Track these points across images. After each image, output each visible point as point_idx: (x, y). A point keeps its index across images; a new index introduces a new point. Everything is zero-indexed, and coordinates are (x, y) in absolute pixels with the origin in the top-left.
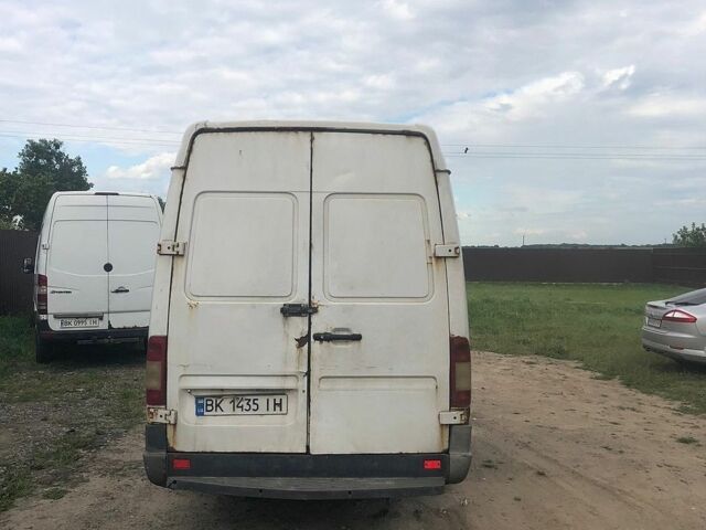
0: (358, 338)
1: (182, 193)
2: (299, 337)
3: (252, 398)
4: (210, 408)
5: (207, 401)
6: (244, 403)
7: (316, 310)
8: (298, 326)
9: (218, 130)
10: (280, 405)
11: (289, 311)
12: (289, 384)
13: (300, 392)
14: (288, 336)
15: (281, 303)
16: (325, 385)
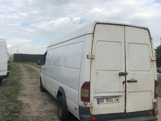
0: (136, 81)
1: (93, 41)
2: (123, 82)
3: (111, 98)
4: (101, 102)
5: (100, 100)
6: (109, 100)
7: (127, 74)
8: (123, 78)
9: (102, 24)
10: (118, 100)
11: (121, 74)
12: (120, 94)
13: (123, 96)
14: (120, 81)
15: (118, 72)
16: (129, 94)
